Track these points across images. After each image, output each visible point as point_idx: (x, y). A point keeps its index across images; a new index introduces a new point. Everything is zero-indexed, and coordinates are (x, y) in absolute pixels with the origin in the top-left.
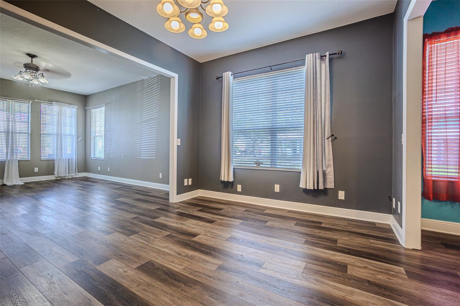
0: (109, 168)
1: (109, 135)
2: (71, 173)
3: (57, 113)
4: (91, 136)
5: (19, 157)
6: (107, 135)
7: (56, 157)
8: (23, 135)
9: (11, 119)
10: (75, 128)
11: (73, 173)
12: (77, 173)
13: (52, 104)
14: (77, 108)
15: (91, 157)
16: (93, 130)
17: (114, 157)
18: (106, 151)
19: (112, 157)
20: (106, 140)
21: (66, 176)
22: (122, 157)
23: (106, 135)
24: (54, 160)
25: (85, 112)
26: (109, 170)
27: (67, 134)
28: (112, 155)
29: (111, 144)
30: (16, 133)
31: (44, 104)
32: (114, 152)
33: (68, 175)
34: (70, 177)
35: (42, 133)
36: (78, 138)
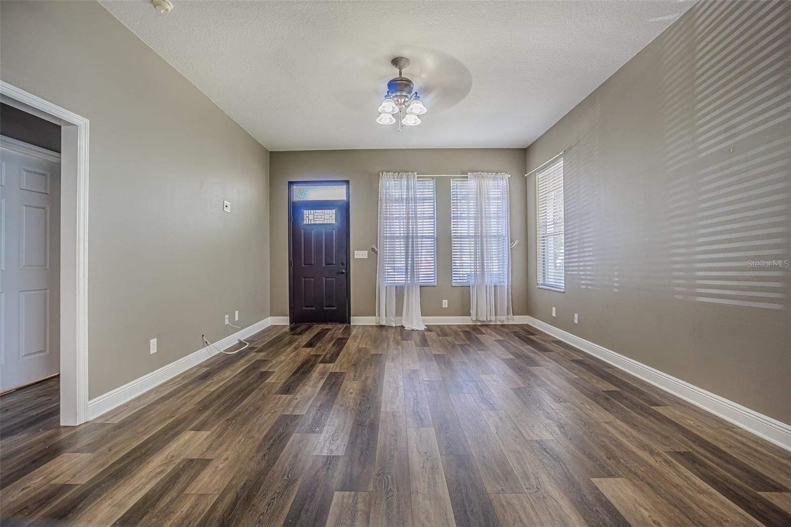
0: (576, 316)
1: (576, 229)
2: (500, 315)
3: (475, 194)
4: (538, 236)
5: (422, 280)
6: (571, 229)
7: (473, 281)
8: (426, 241)
9: (412, 214)
10: (505, 220)
11: (505, 315)
12: (512, 315)
13: (467, 177)
14: (509, 177)
15: (538, 282)
16: (540, 221)
17: (590, 287)
18: (569, 271)
19: (584, 287)
20: (568, 242)
21: (490, 321)
22: (616, 290)
23: (568, 230)
24: (470, 286)
25: (525, 182)
26: (576, 321)
27: (493, 234)
28: (583, 282)
29: (582, 252)
30: (417, 237)
31: (455, 181)
32: (588, 273)
33: (493, 318)
34: (498, 324)
35: (452, 234)
36: (512, 241)
